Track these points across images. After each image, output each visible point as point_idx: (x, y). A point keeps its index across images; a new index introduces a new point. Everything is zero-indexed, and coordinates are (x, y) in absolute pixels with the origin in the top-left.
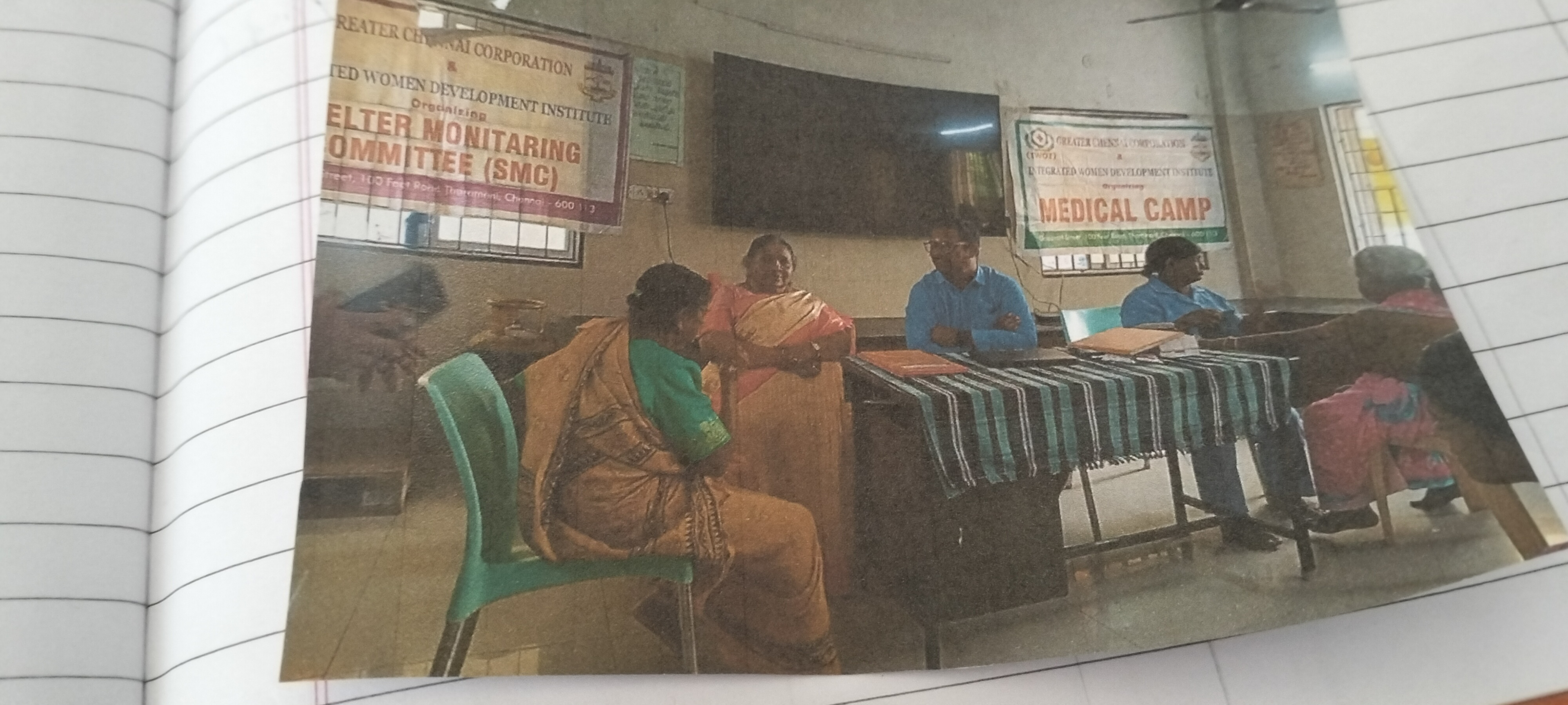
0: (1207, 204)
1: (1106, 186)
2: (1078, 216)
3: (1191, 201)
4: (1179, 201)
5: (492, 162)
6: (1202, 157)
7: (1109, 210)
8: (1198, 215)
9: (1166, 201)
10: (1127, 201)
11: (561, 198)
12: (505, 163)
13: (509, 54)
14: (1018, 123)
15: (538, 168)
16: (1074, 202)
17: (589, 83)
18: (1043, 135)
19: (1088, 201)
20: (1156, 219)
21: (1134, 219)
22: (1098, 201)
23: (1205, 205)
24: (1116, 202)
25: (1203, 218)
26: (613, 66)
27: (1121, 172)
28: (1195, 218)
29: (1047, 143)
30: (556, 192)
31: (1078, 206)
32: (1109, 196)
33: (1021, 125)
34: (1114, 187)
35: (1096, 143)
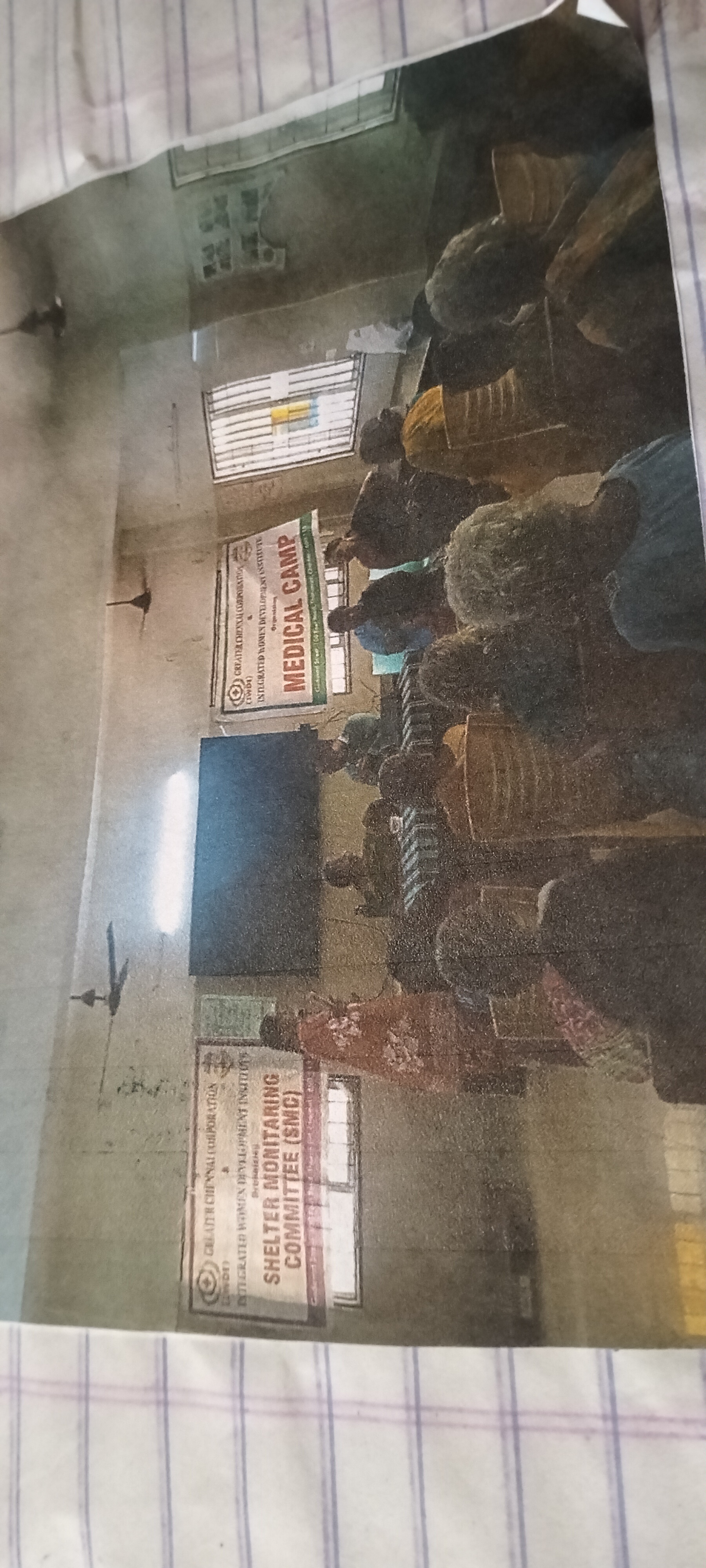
0: (283, 539)
1: (273, 629)
2: (297, 651)
3: (281, 553)
4: (283, 564)
5: (289, 1139)
6: (249, 548)
7: (293, 624)
8: (293, 547)
9: (283, 575)
10: (286, 609)
11: (305, 1087)
12: (286, 1129)
13: (210, 1129)
14: (224, 712)
15: (286, 1106)
16: (287, 656)
17: (220, 1069)
18: (233, 689)
19: (286, 642)
22: (285, 633)
24: (287, 619)
25: (295, 543)
26: (206, 1053)
27: (263, 616)
28: (296, 550)
29: (239, 686)
30: (301, 1090)
31: (290, 652)
32: (282, 625)
33: (225, 710)
34: (275, 620)
35: (239, 639)
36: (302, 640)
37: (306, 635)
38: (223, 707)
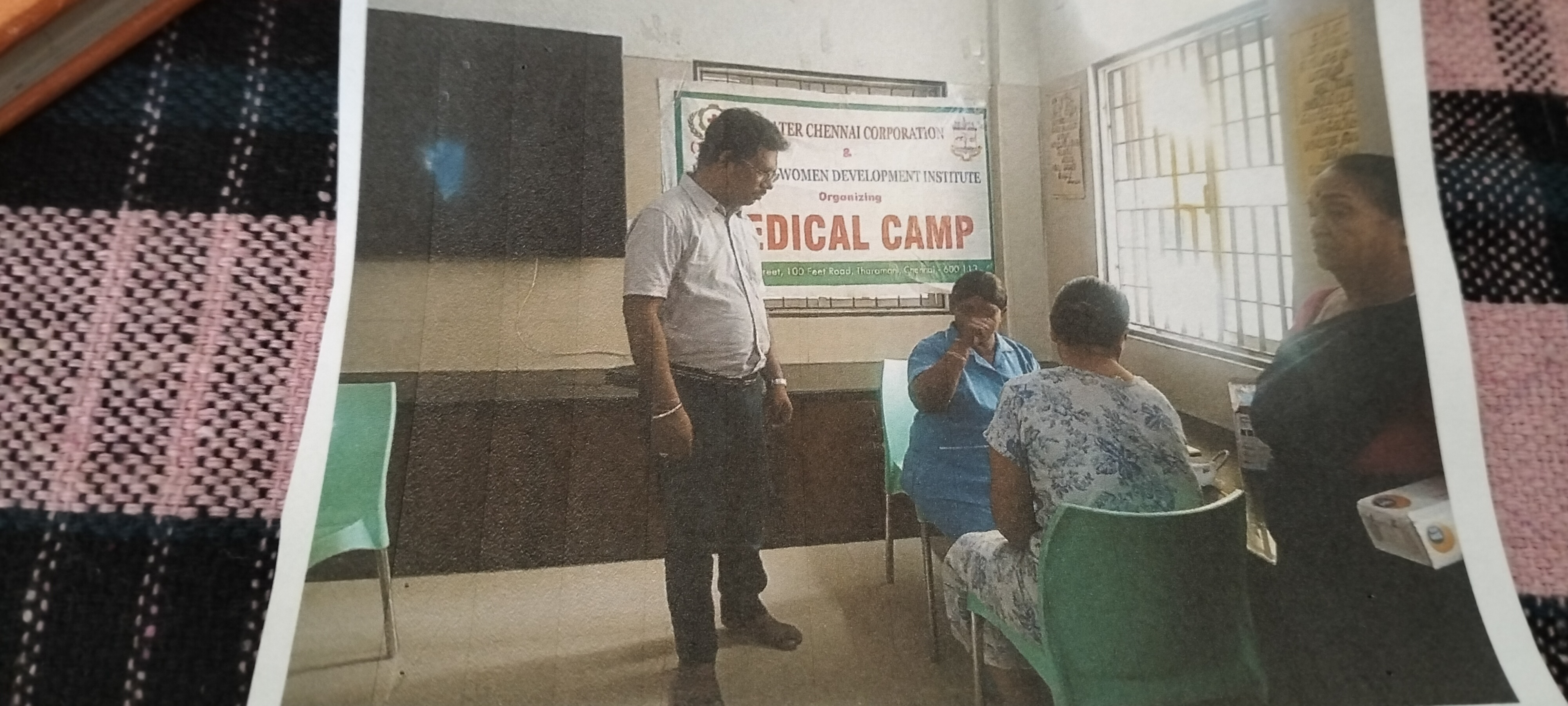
0: (965, 225)
3: (945, 220)
4: (929, 220)
6: (966, 156)
7: (826, 232)
8: (954, 242)
9: (912, 220)
10: (856, 219)
14: (680, 96)
19: (795, 218)
20: (896, 246)
21: (865, 246)
22: (810, 219)
23: (964, 226)
24: (838, 220)
25: (960, 246)
27: (848, 176)
28: (949, 246)
31: (777, 225)
32: (828, 210)
33: (684, 99)
34: (836, 198)
35: (812, 131)
36: (797, 246)
37: (805, 255)
38: (688, 94)
